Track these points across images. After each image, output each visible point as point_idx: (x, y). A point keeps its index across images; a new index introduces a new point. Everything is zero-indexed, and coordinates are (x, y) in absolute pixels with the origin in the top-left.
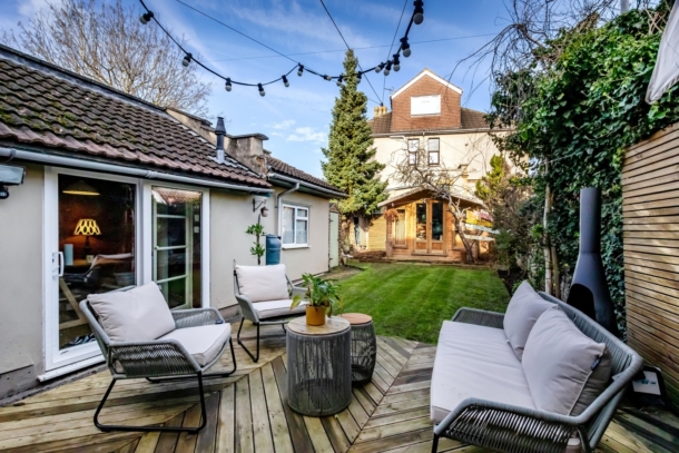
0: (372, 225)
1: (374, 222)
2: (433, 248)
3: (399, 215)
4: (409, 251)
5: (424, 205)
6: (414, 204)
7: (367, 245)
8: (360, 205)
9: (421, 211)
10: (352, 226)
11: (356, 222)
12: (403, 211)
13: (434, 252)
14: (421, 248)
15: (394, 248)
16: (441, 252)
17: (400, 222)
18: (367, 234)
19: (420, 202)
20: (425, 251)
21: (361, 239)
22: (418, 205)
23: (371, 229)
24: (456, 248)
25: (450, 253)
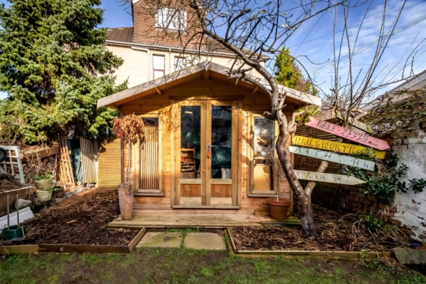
0: (104, 150)
1: (107, 146)
2: (214, 195)
3: (145, 129)
4: (167, 202)
5: (197, 110)
6: (176, 108)
7: (97, 181)
8: (71, 114)
9: (191, 125)
10: (66, 153)
11: (75, 146)
12: (153, 123)
13: (215, 202)
14: (191, 195)
15: (137, 196)
16: (227, 202)
17: (149, 145)
18: (97, 164)
19: (187, 103)
20: (197, 200)
21: (83, 173)
22: (184, 109)
23: (102, 157)
24: (256, 192)
25: (245, 203)
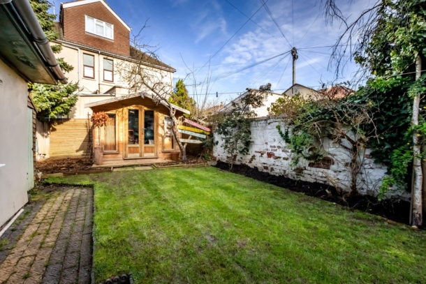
0: (54, 130)
1: (57, 127)
2: (146, 152)
3: (108, 119)
4: (120, 156)
5: (137, 111)
6: (126, 110)
7: (47, 153)
9: (133, 116)
12: (113, 116)
13: (146, 155)
14: (134, 152)
15: (104, 154)
16: (152, 155)
17: (109, 127)
18: (48, 140)
19: (132, 107)
20: (137, 155)
21: (39, 147)
22: (130, 110)
23: (52, 135)
24: (166, 150)
25: (161, 155)
